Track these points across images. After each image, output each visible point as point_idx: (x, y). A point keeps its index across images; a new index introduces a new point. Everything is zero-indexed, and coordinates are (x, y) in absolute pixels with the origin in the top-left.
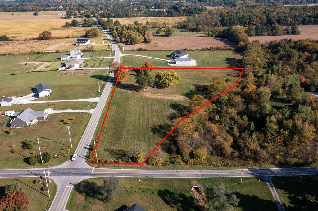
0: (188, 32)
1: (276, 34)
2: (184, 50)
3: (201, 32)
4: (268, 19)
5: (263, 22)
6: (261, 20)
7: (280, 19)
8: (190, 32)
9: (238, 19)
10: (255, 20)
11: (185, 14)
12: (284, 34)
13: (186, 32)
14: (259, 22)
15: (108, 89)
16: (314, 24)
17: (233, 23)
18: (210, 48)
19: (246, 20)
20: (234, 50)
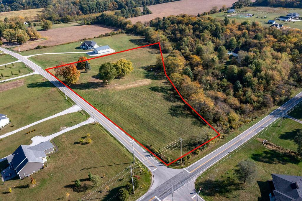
0: (58, 23)
1: (137, 15)
2: (83, 39)
3: (71, 22)
4: (118, 4)
5: (115, 6)
6: (114, 5)
7: (128, 3)
8: (60, 23)
9: (96, 6)
10: (109, 6)
11: (31, 6)
12: (142, 14)
13: (57, 23)
14: (113, 7)
15: (72, 94)
16: (150, 5)
17: (92, 10)
18: (106, 34)
19: (102, 6)
20: (125, 33)
